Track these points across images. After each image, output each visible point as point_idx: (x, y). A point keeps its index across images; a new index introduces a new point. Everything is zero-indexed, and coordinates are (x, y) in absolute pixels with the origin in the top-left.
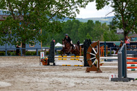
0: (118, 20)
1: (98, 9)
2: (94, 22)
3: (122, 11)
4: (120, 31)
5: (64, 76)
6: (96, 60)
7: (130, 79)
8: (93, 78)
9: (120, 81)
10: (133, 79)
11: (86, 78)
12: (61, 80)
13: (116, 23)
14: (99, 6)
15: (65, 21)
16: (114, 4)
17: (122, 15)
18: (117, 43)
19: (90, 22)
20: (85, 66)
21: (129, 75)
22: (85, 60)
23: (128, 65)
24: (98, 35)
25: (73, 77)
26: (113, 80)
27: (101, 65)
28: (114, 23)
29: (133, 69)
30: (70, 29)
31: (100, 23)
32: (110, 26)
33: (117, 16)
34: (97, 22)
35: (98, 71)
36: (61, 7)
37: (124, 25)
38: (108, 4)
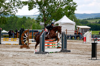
0: (41, 17)
1: (29, 10)
2: (27, 18)
3: (44, 12)
4: (42, 24)
5: (6, 51)
6: (27, 41)
7: (46, 53)
8: (24, 52)
9: (40, 53)
10: (48, 53)
11: (20, 52)
12: (4, 53)
13: (40, 19)
14: (30, 8)
15: (9, 17)
16: (39, 7)
17: (44, 14)
18: (40, 31)
19: (24, 18)
20: (20, 44)
21: (46, 50)
22: (20, 41)
23: (46, 44)
24: (28, 26)
25: (12, 51)
26: (36, 53)
27: (30, 44)
28: (39, 19)
29: (48, 46)
30: (12, 22)
31: (30, 19)
32: (36, 20)
33: (41, 14)
34: (29, 18)
35: (28, 47)
36: (6, 8)
37: (44, 20)
38: (35, 7)
